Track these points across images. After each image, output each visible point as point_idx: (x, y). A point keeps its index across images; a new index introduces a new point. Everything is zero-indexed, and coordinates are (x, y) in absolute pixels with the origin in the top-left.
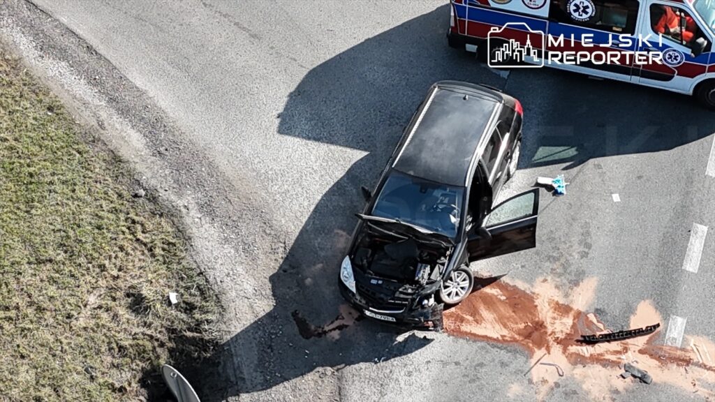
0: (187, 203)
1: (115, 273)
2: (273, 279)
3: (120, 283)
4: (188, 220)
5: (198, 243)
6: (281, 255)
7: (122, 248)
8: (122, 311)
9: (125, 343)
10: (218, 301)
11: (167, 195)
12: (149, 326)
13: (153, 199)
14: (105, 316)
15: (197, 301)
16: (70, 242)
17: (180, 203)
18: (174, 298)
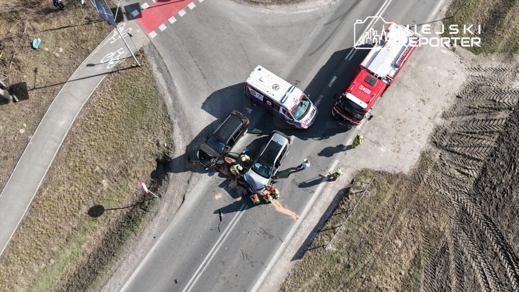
0: (176, 121)
1: (156, 135)
2: (187, 146)
3: (156, 139)
4: (174, 126)
5: (174, 133)
6: (190, 141)
7: (159, 130)
8: (155, 145)
9: (154, 153)
10: (174, 148)
11: (172, 118)
12: (159, 150)
13: (169, 118)
14: (151, 145)
15: (170, 147)
16: (149, 125)
17: (174, 121)
18: (166, 145)
